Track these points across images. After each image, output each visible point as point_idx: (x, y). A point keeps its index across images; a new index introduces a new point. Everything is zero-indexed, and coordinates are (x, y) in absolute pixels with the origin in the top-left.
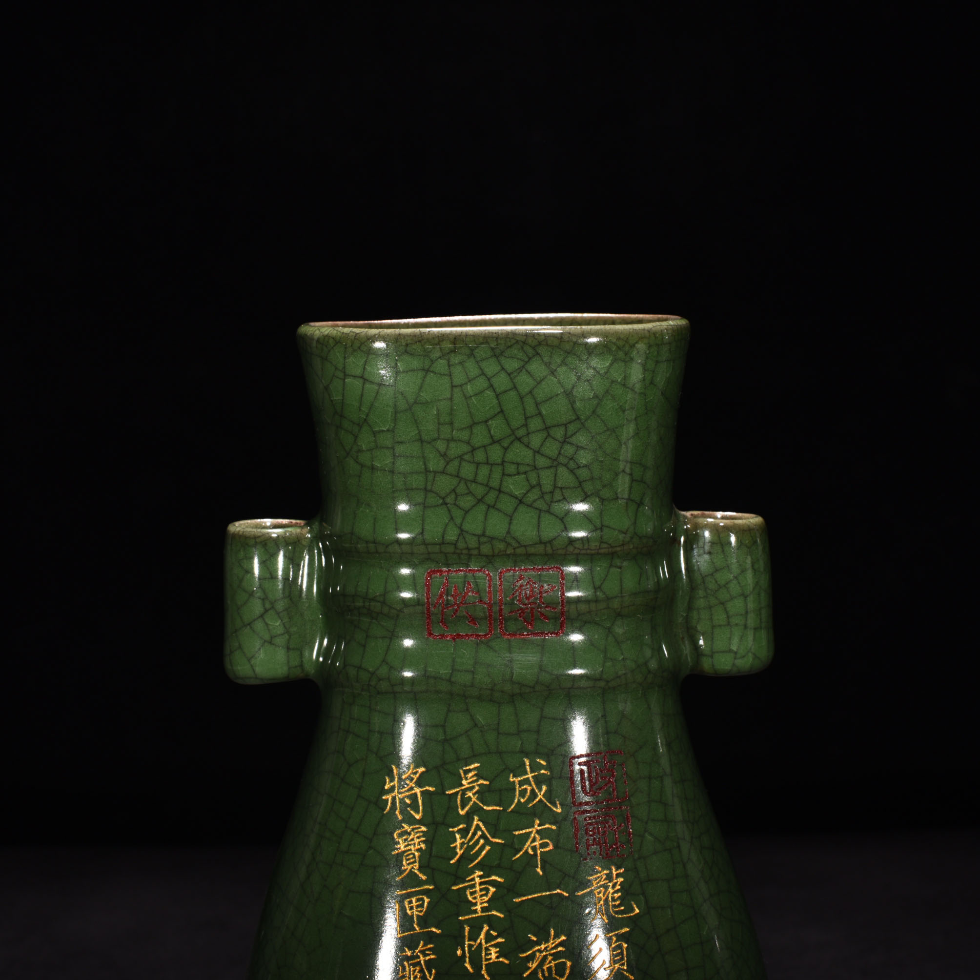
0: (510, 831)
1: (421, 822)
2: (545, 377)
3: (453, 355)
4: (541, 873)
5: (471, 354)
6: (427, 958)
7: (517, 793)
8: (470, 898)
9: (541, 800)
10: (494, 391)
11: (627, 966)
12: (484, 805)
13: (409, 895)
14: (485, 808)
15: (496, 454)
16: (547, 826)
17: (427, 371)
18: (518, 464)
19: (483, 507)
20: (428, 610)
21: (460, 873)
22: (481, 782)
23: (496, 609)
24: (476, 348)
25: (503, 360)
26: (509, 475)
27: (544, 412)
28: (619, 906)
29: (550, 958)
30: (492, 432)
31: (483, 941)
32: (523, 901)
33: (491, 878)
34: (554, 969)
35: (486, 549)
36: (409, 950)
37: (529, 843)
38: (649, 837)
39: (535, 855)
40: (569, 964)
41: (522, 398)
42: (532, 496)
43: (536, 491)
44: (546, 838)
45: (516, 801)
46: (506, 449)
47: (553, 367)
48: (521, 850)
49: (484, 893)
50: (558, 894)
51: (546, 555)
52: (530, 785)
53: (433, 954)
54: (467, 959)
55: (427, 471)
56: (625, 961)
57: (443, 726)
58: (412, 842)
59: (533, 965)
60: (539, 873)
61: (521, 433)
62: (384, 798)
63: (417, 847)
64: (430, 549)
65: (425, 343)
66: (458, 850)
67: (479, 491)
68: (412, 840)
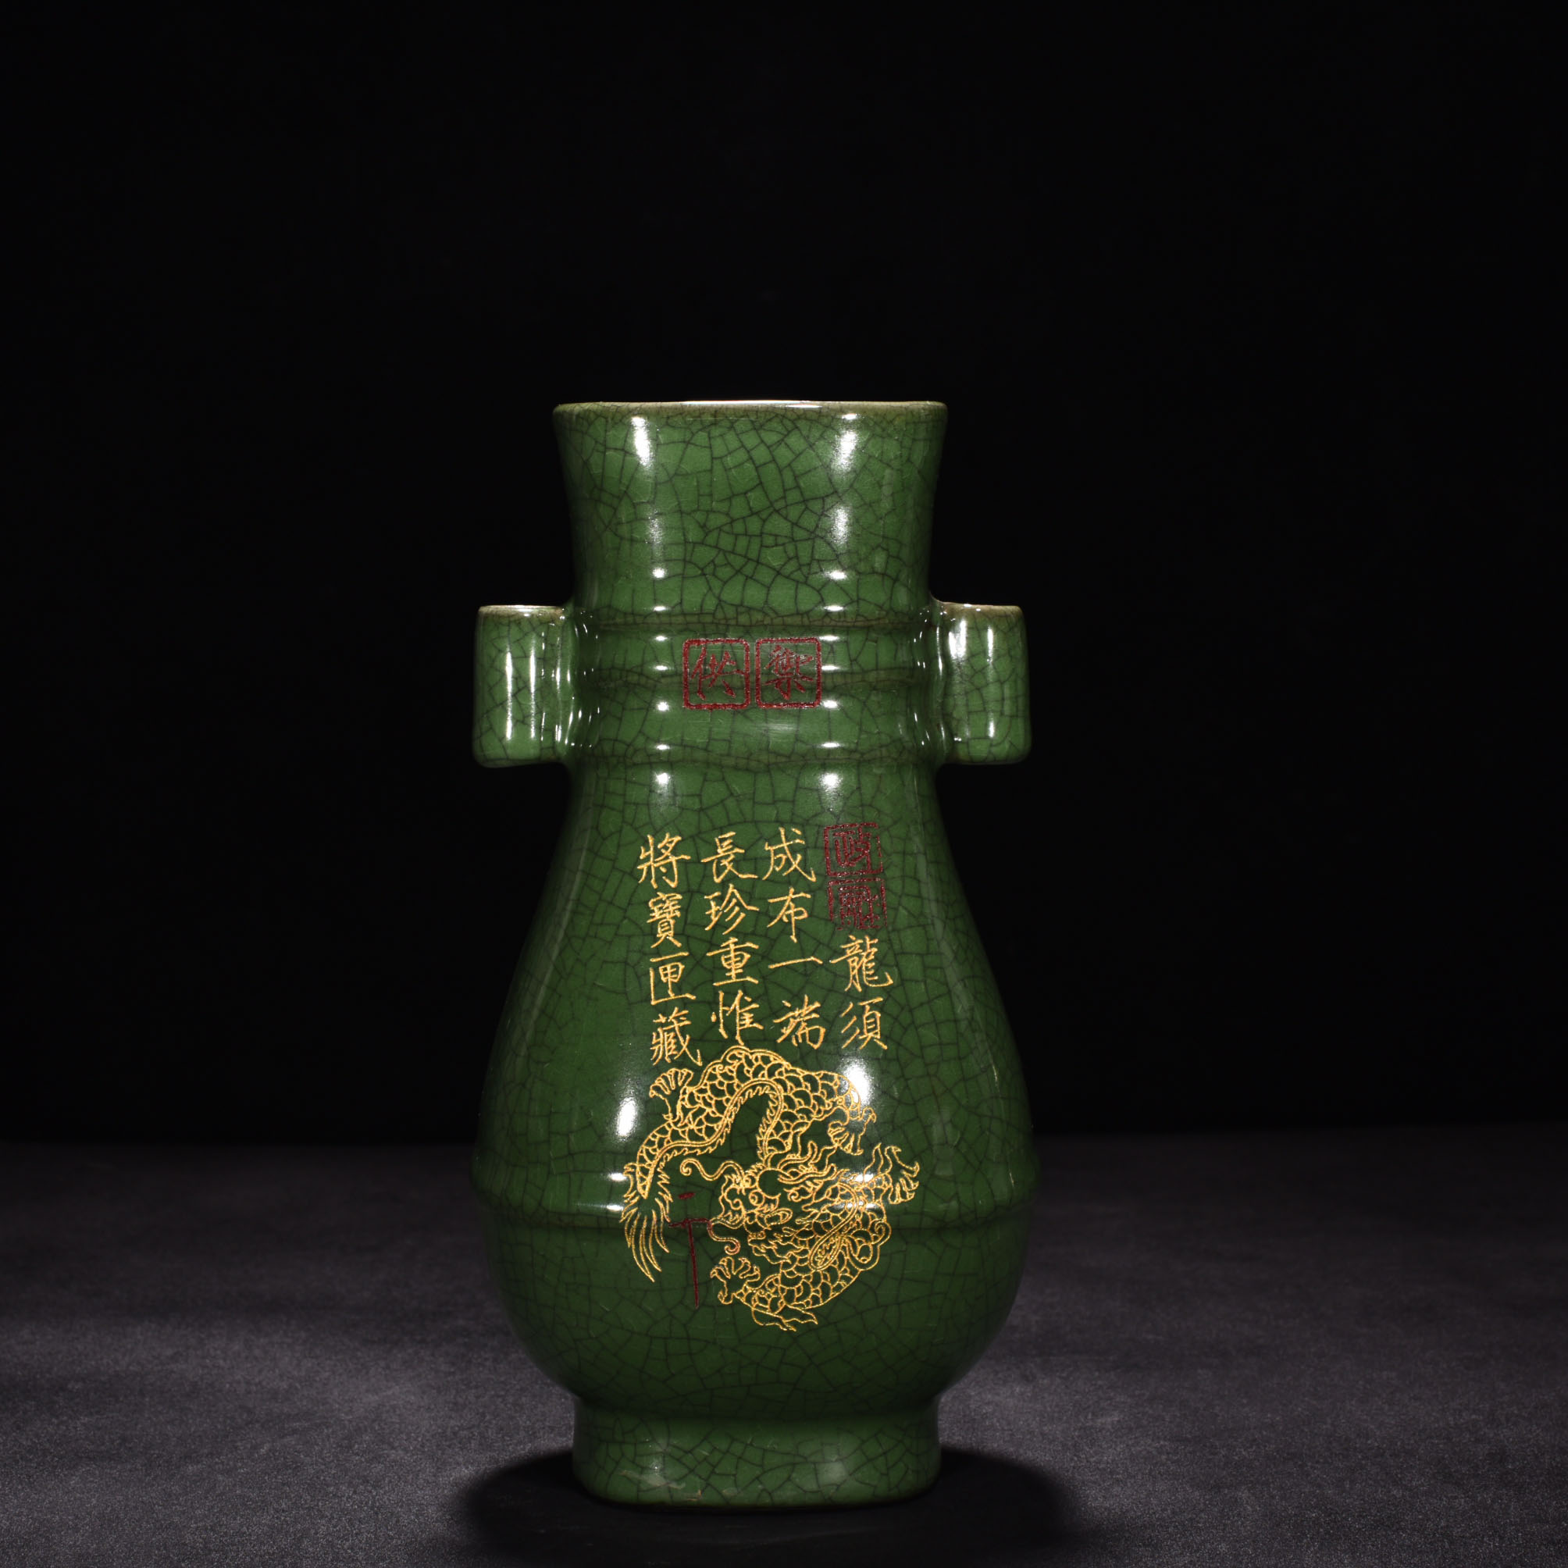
0: (765, 899)
1: (675, 890)
2: (804, 450)
3: (713, 427)
4: (795, 940)
5: (732, 427)
6: (681, 1024)
7: (772, 861)
8: (725, 964)
9: (795, 870)
10: (754, 463)
11: (881, 1035)
12: (740, 873)
13: (663, 963)
14: (740, 876)
15: (754, 526)
16: (802, 894)
17: (687, 443)
18: (776, 536)
19: (741, 578)
20: (686, 680)
21: (714, 940)
22: (737, 850)
23: (753, 679)
24: (736, 421)
25: (763, 434)
26: (767, 547)
27: (802, 485)
28: (873, 975)
29: (804, 1024)
30: (751, 504)
31: (737, 1007)
32: (776, 968)
33: (745, 945)
34: (807, 1035)
35: (743, 619)
36: (664, 1015)
37: (783, 911)
38: (903, 912)
39: (790, 923)
40: (823, 1031)
41: (780, 471)
42: (790, 568)
43: (793, 563)
44: (800, 907)
45: (771, 869)
46: (764, 521)
47: (812, 440)
48: (775, 918)
49: (738, 959)
50: (812, 962)
51: (803, 626)
52: (785, 854)
53: (687, 1020)
54: (721, 1025)
55: (686, 542)
56: (878, 1030)
57: (699, 796)
58: (667, 910)
59: (787, 1031)
60: (793, 941)
61: (779, 505)
62: (639, 867)
63: (672, 915)
64: (689, 619)
65: (686, 416)
66: (713, 917)
67: (738, 562)
68: (668, 908)
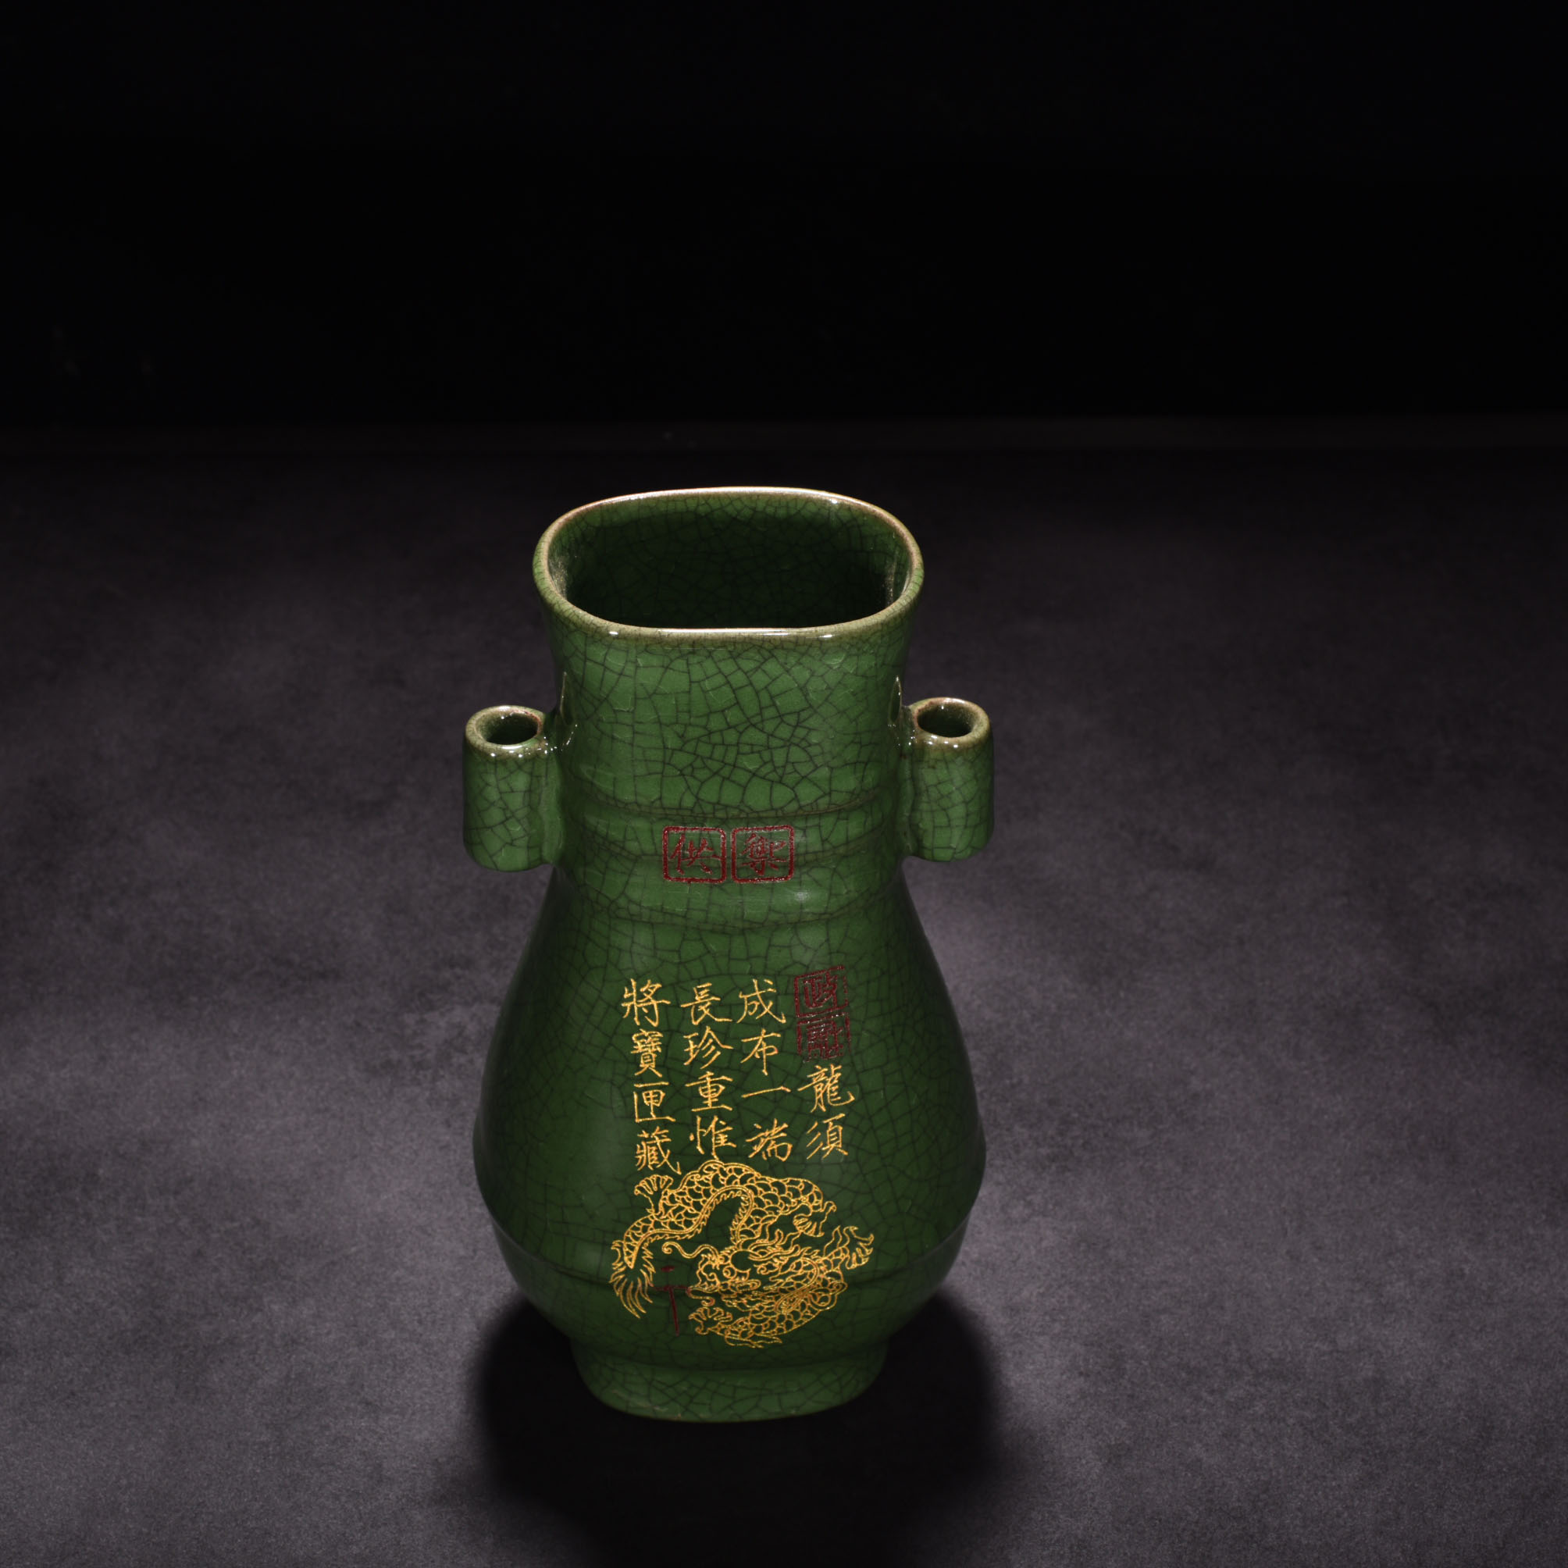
0: (739, 1039)
1: (657, 1029)
2: (781, 675)
3: (691, 656)
4: (766, 1074)
5: (710, 655)
6: (663, 1141)
7: (746, 1007)
8: (701, 1094)
9: (767, 1014)
10: (731, 686)
11: (843, 1144)
12: (715, 1017)
13: (645, 1089)
14: (716, 1019)
15: (731, 737)
16: (772, 1034)
17: (667, 668)
18: (752, 745)
19: (718, 779)
20: (665, 859)
21: (694, 1072)
22: (713, 998)
23: (729, 862)
24: (714, 651)
25: (740, 661)
26: (744, 754)
27: (778, 703)
28: (836, 1096)
29: (773, 1142)
30: (728, 719)
31: (713, 1130)
32: (749, 1097)
33: (721, 1078)
34: (776, 1151)
35: (720, 814)
36: (647, 1132)
37: (756, 1048)
38: (865, 1034)
39: (762, 1058)
40: (790, 1146)
41: (757, 693)
42: (764, 771)
43: (769, 767)
44: (771, 1044)
45: (745, 1014)
46: (741, 733)
47: (788, 666)
48: (748, 1055)
49: (715, 1090)
50: (781, 1091)
51: (777, 817)
52: (758, 1001)
53: (668, 1137)
54: (699, 1143)
55: (665, 748)
56: (840, 1141)
57: (679, 952)
58: (649, 1045)
59: (757, 1149)
60: (764, 1074)
61: (755, 720)
62: (623, 1005)
63: (654, 1049)
64: (668, 812)
65: (665, 645)
66: (691, 1054)
67: (715, 766)
68: (650, 1043)
